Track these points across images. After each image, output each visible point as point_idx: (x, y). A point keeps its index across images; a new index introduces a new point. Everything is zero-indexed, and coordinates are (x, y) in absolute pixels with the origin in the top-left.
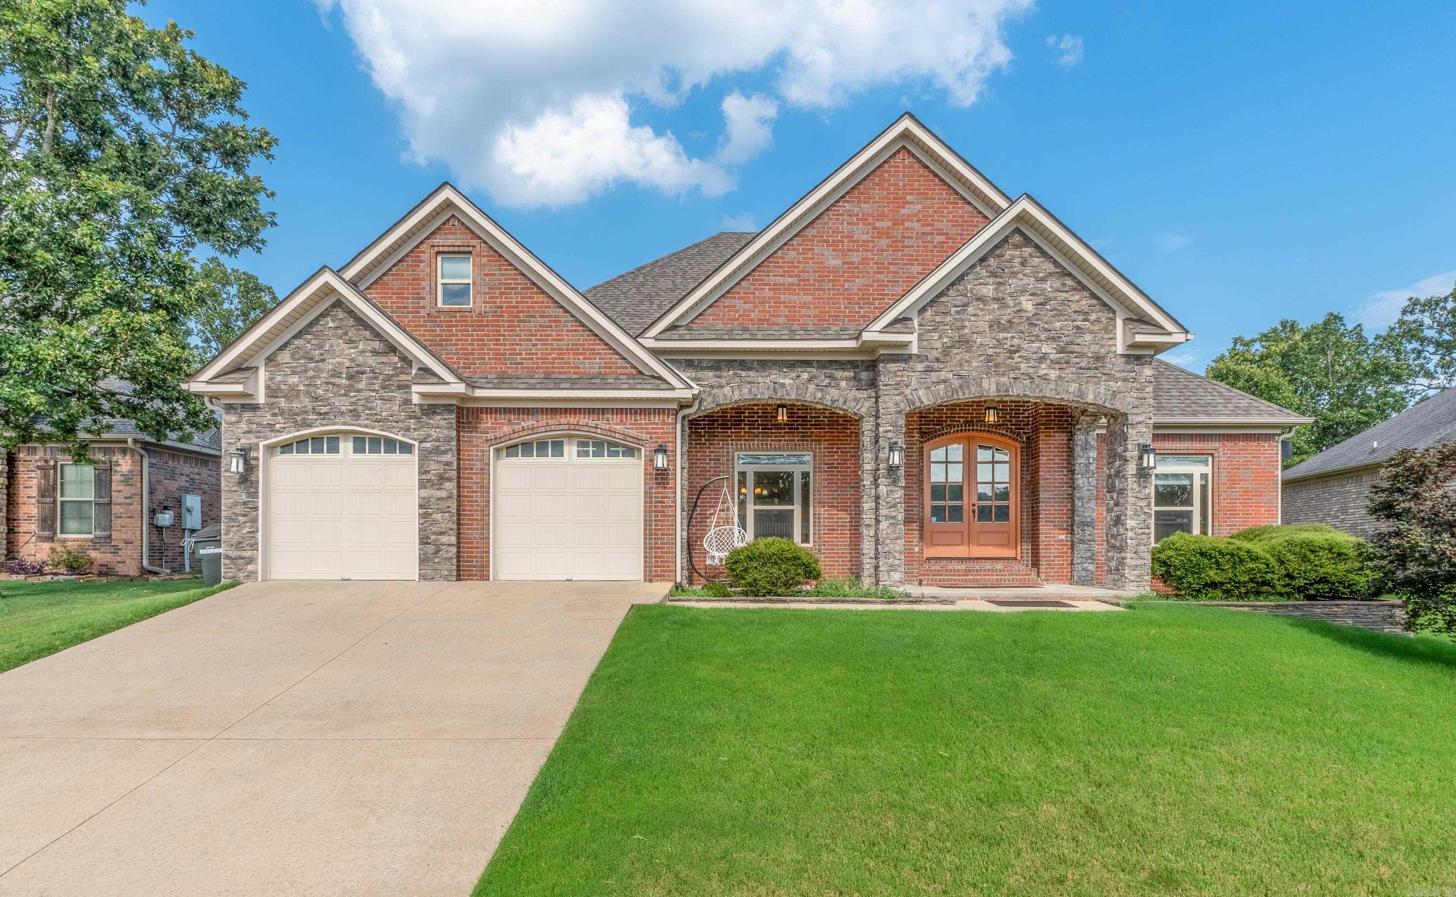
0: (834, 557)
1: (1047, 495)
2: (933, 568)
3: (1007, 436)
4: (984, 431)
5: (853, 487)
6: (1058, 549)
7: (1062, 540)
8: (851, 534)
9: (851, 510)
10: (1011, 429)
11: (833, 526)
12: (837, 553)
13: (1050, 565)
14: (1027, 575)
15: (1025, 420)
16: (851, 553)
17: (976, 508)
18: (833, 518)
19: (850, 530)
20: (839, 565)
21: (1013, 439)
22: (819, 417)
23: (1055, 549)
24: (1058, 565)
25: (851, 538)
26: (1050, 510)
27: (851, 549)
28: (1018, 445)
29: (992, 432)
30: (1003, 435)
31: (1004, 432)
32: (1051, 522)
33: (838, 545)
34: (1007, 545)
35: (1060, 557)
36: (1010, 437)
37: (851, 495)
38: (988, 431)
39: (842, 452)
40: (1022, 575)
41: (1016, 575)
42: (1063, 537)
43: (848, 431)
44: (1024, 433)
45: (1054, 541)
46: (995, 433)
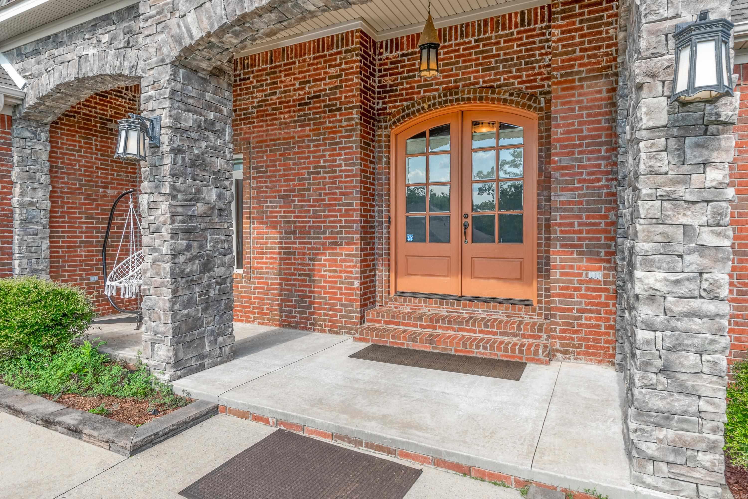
0: (263, 288)
1: (565, 197)
2: (401, 309)
3: (512, 102)
4: (475, 99)
5: (283, 197)
6: (587, 297)
7: (597, 281)
8: (281, 259)
9: (281, 227)
10: (520, 90)
11: (262, 248)
12: (267, 284)
13: (572, 325)
14: (533, 337)
15: (545, 70)
16: (280, 284)
17: (470, 220)
18: (262, 238)
19: (280, 253)
20: (268, 299)
21: (523, 106)
22: (247, 109)
23: (581, 296)
24: (589, 326)
25: (280, 264)
26: (572, 225)
27: (281, 279)
28: (535, 115)
29: (487, 99)
30: (505, 101)
31: (507, 96)
32: (572, 246)
33: (267, 273)
34: (520, 279)
35: (591, 311)
36: (517, 104)
37: (281, 207)
38: (481, 99)
39: (271, 151)
40: (524, 336)
41: (514, 335)
42: (598, 275)
43: (277, 122)
44: (541, 93)
45: (581, 282)
46: (493, 100)
